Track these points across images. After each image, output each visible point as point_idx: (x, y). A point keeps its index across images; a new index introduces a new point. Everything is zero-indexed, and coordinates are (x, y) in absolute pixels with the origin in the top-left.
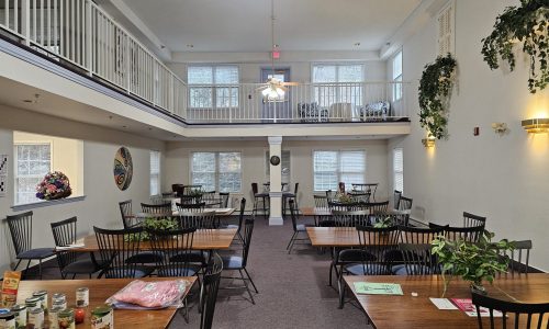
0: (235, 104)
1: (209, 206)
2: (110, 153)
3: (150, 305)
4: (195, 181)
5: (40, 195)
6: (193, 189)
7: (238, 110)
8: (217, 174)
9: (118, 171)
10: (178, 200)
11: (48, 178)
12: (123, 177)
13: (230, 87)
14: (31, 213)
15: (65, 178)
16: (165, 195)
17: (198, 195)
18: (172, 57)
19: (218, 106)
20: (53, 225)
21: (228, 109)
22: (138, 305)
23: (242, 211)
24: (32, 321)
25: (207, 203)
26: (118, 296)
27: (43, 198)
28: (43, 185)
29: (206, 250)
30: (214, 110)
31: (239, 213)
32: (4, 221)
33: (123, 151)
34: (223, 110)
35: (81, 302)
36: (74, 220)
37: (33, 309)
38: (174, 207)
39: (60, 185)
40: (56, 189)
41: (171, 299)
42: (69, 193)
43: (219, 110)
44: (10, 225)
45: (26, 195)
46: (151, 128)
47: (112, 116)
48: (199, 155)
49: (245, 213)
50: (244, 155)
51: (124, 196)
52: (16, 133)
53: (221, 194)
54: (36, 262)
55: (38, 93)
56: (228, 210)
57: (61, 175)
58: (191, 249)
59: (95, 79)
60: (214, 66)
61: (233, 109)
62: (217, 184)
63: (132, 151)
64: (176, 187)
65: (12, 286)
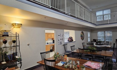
0: (110, 18)
1: (104, 45)
2: (80, 32)
3: (93, 68)
4: (99, 38)
5: (68, 41)
6: (99, 40)
7: (111, 20)
8: (105, 37)
9: (81, 36)
10: (95, 43)
11: (69, 38)
12: (82, 37)
13: (108, 14)
14: (67, 44)
15: (72, 38)
16: (92, 42)
17: (100, 42)
18: (92, 10)
19: (105, 20)
20: (71, 47)
21: (108, 20)
22: (90, 67)
23: (114, 46)
24: (70, 66)
25: (103, 44)
26: (85, 64)
27: (69, 41)
28: (69, 39)
29: (105, 56)
30: (104, 21)
31: (113, 47)
32: (63, 45)
33: (82, 32)
34: (106, 20)
35: (78, 64)
36: (74, 46)
37: (70, 63)
38: (94, 45)
39: (71, 39)
40: (71, 40)
41: (99, 68)
42: (73, 41)
43: (105, 21)
44: (64, 46)
45: (66, 41)
46: (88, 27)
47: (80, 25)
48: (99, 32)
49: (115, 47)
50: (113, 32)
51: (83, 41)
52: (65, 30)
53: (106, 42)
54: (68, 53)
55: (68, 22)
56: (109, 46)
57: (71, 37)
58: (101, 55)
59: (77, 18)
60: (103, 10)
61: (109, 20)
62: (105, 39)
63: (84, 32)
64: (94, 40)
65: (66, 58)
